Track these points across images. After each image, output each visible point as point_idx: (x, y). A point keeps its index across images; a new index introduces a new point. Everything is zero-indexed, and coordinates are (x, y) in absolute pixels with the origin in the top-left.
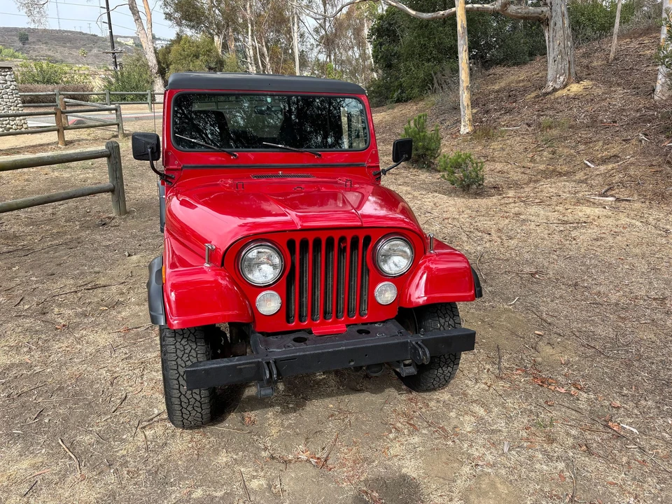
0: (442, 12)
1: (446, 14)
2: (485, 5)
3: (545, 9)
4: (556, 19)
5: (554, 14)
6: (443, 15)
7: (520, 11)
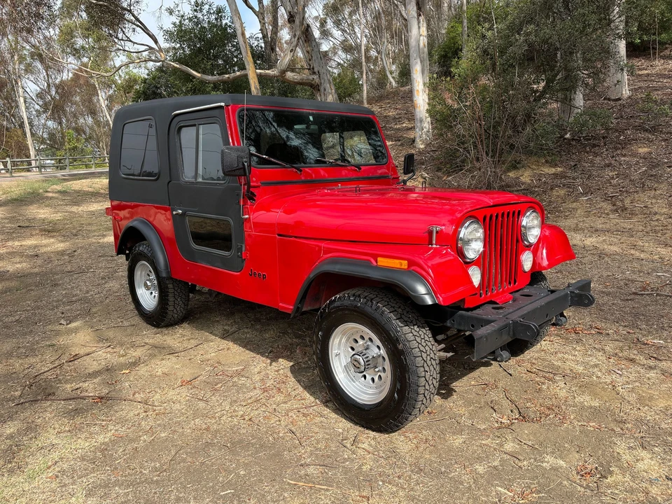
0: (227, 76)
1: (231, 78)
2: (267, 71)
3: (315, 77)
4: (325, 85)
5: (322, 81)
6: (229, 78)
7: (296, 77)
